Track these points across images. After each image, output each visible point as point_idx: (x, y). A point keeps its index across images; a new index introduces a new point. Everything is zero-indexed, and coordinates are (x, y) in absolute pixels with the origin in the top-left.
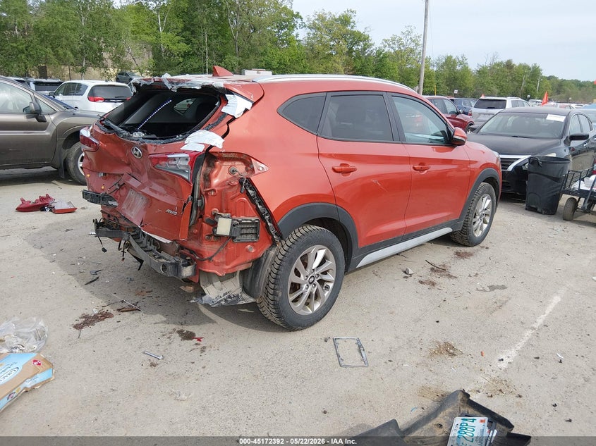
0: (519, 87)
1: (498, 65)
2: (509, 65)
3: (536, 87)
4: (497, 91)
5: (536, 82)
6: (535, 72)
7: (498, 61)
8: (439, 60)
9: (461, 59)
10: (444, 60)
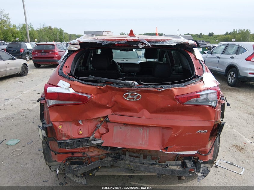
0: (57, 37)
1: (46, 28)
2: (50, 28)
3: (63, 37)
4: (48, 39)
5: (62, 35)
6: (61, 31)
7: (45, 26)
8: (20, 26)
9: (29, 25)
10: (22, 26)
